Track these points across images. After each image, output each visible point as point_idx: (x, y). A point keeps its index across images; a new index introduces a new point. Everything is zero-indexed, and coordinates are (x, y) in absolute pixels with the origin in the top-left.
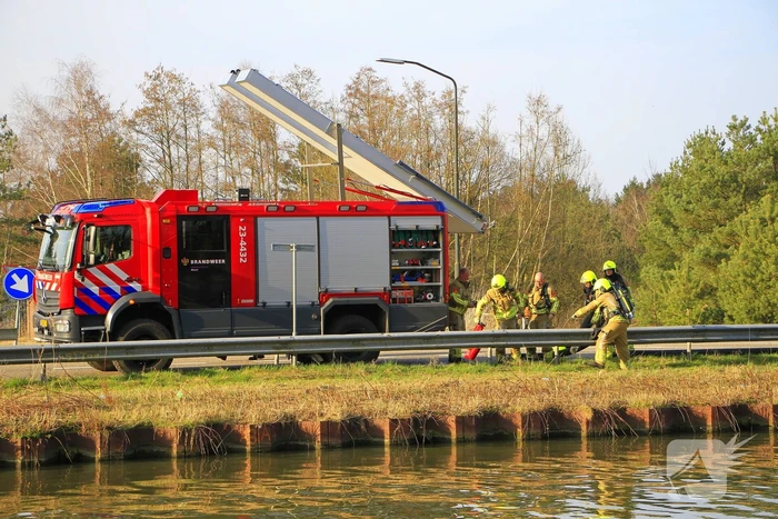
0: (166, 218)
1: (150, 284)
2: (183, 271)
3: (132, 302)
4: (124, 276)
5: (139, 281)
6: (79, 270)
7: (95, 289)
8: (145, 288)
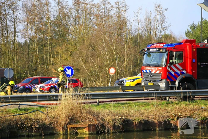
0: (194, 49)
1: (188, 71)
2: (199, 66)
3: (184, 77)
4: (181, 68)
5: (185, 70)
6: (168, 66)
7: (173, 73)
8: (187, 72)
